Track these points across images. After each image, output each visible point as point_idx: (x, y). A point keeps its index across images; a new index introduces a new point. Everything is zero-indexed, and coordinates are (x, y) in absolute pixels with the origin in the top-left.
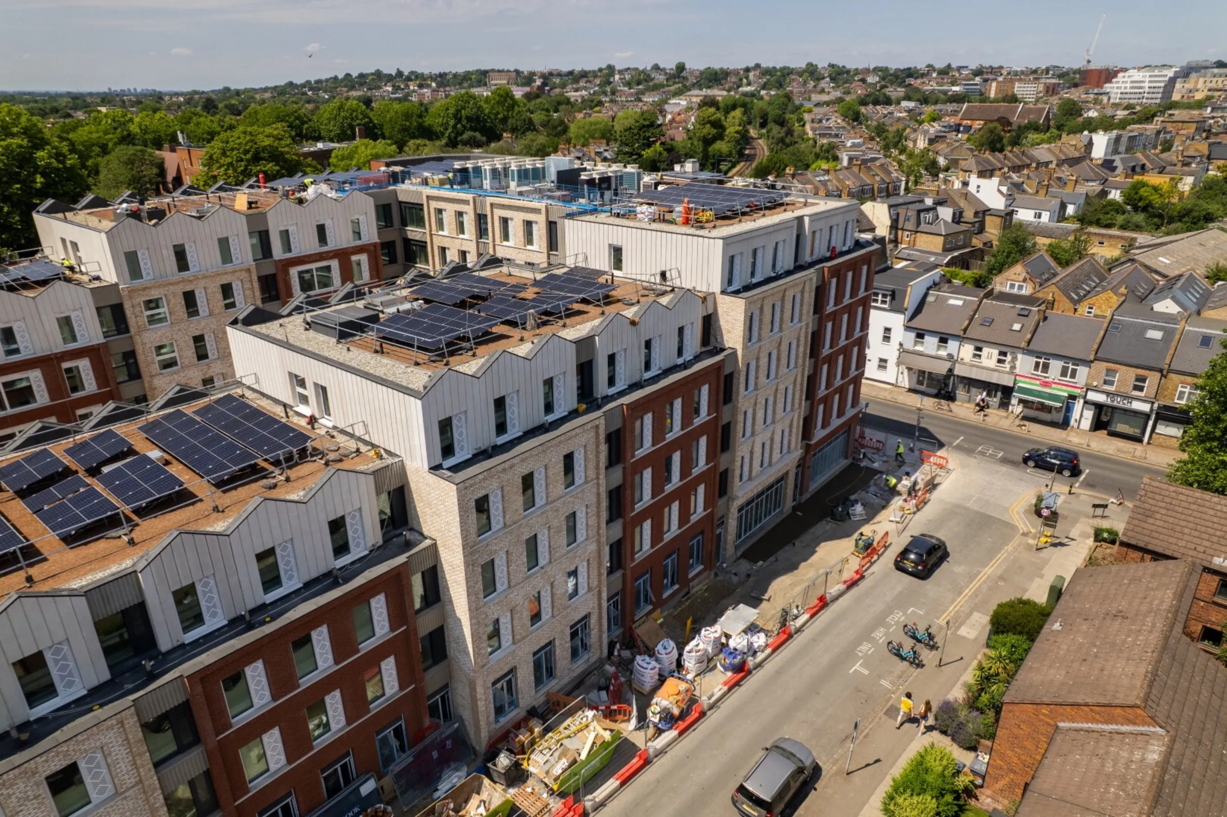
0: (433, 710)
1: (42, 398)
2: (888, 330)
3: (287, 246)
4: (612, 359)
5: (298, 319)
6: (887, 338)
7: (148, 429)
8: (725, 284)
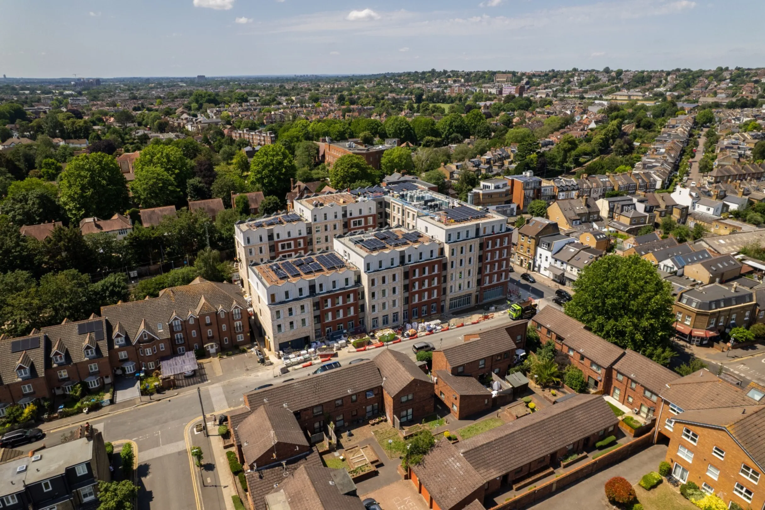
0: (360, 322)
1: (293, 247)
2: (547, 257)
3: (351, 214)
4: (410, 256)
5: (348, 238)
6: (547, 260)
7: (317, 257)
8: (447, 241)
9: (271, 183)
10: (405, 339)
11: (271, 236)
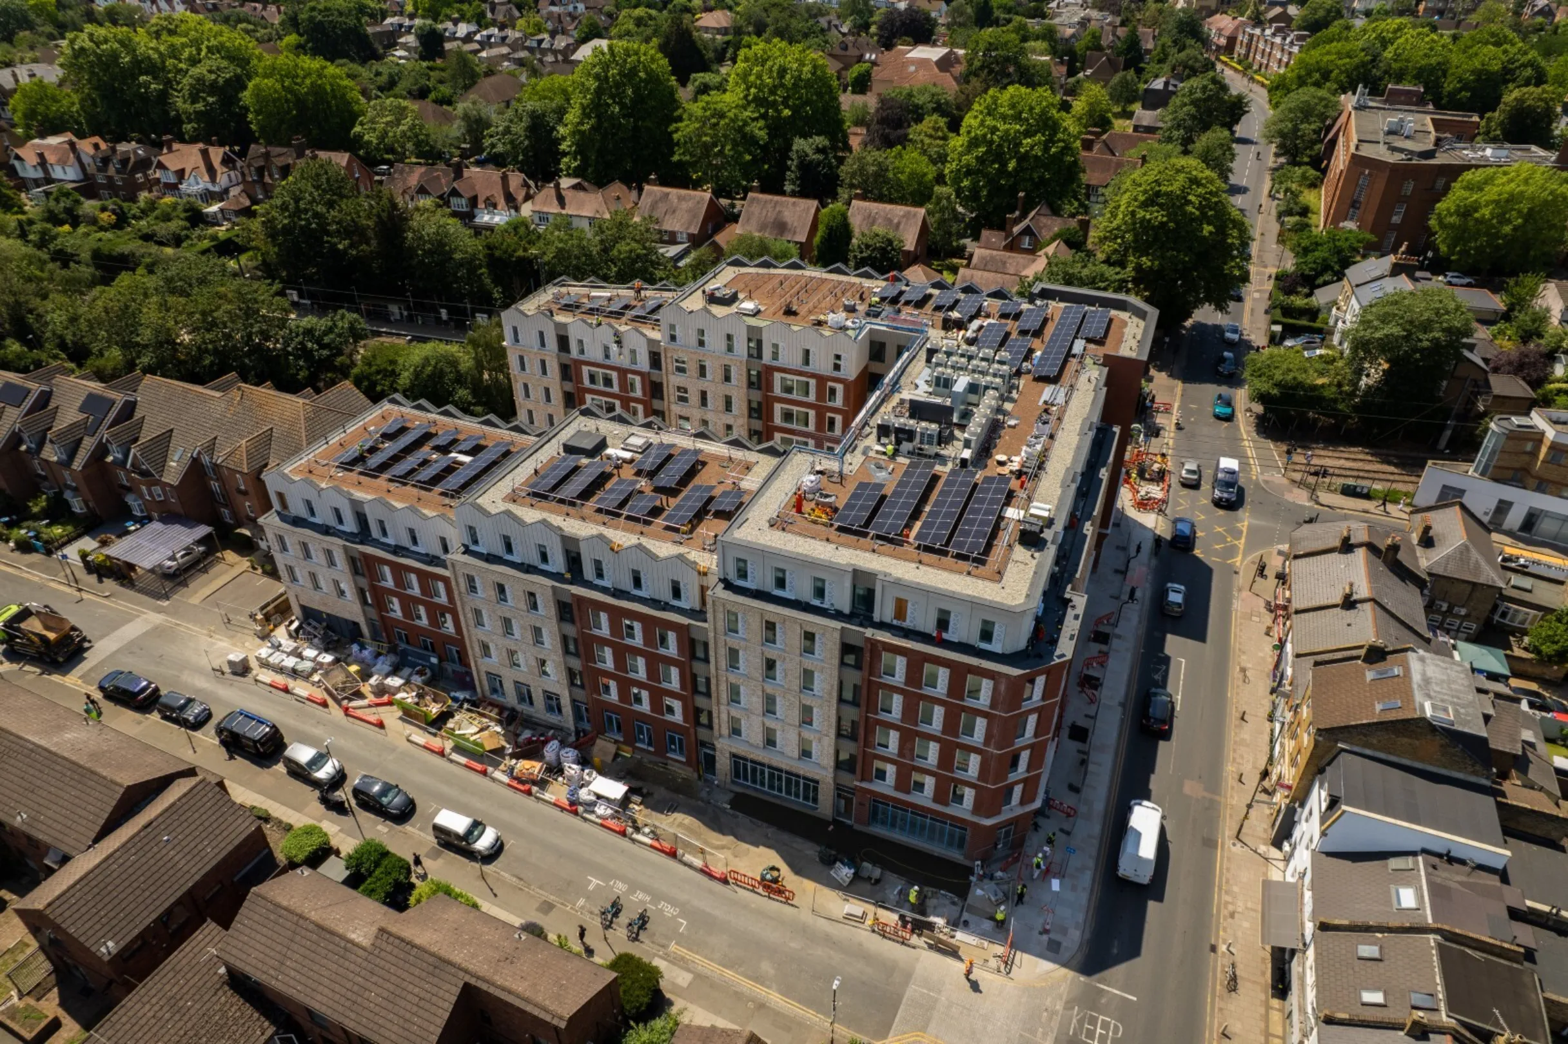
1: (616, 389)
3: (775, 356)
4: (597, 563)
6: (1307, 850)
8: (732, 576)
10: (498, 775)
11: (563, 342)
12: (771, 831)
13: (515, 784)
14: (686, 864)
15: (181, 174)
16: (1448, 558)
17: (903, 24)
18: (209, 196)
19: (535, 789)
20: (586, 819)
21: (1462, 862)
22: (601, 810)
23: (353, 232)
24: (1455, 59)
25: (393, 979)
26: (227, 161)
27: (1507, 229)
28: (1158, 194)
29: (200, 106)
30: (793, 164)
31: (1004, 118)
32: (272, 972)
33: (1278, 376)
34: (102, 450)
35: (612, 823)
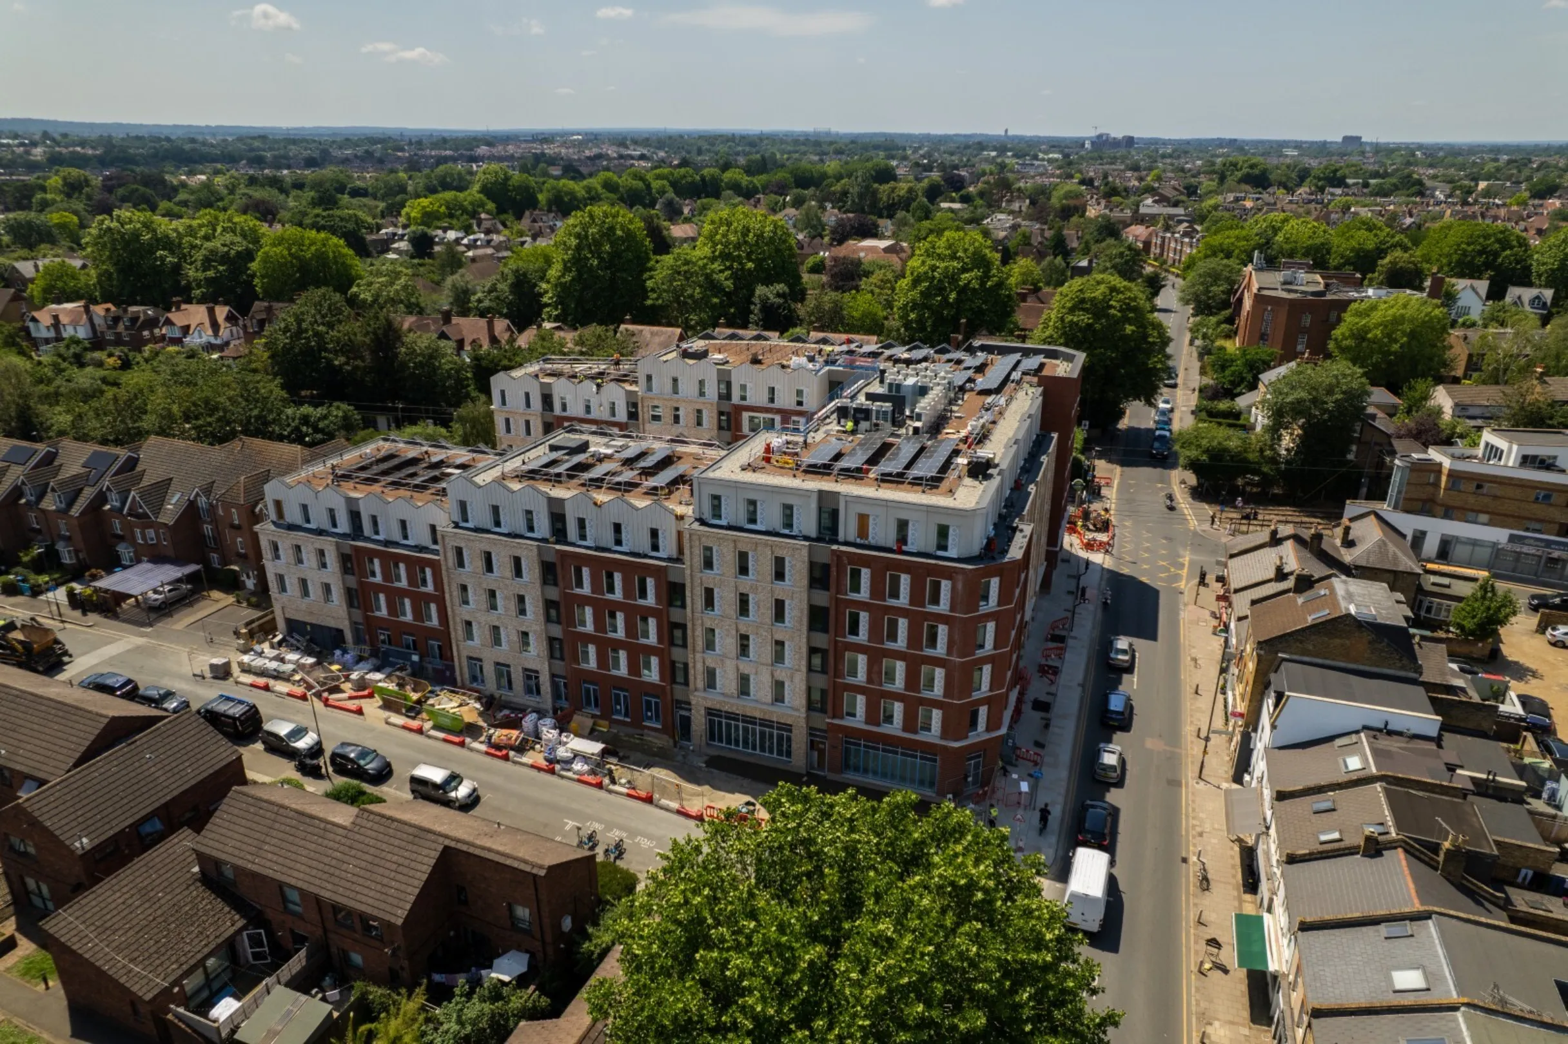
3: (743, 395)
4: (581, 522)
8: (707, 515)
9: (920, 321)
10: (476, 745)
11: (547, 400)
12: (746, 782)
13: (493, 751)
14: (662, 808)
15: (186, 329)
16: (1368, 552)
17: (853, 227)
18: (210, 348)
19: (512, 753)
20: (562, 777)
21: (1399, 734)
22: (578, 766)
23: (349, 349)
24: (1336, 241)
25: (372, 851)
26: (230, 318)
27: (1395, 347)
28: (1083, 301)
29: (211, 273)
30: (756, 309)
31: (941, 257)
32: (249, 857)
33: (1204, 442)
34: (102, 498)
35: (591, 779)
